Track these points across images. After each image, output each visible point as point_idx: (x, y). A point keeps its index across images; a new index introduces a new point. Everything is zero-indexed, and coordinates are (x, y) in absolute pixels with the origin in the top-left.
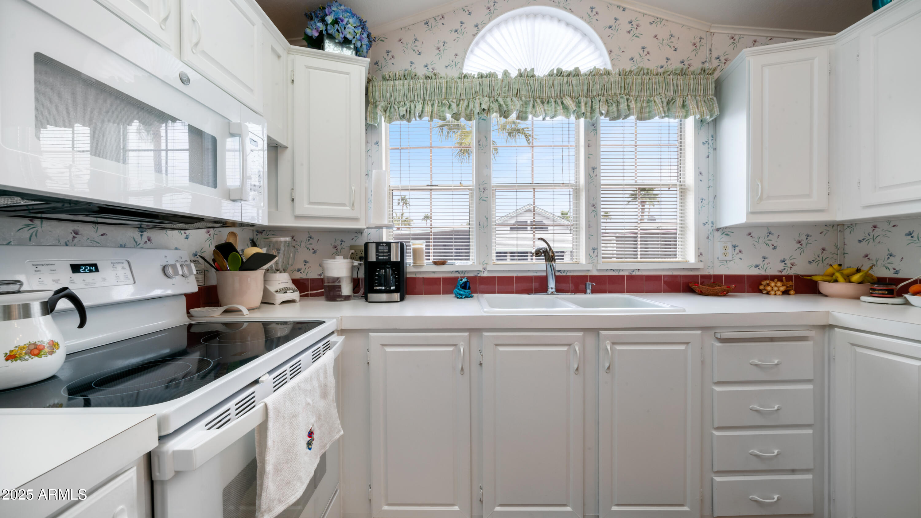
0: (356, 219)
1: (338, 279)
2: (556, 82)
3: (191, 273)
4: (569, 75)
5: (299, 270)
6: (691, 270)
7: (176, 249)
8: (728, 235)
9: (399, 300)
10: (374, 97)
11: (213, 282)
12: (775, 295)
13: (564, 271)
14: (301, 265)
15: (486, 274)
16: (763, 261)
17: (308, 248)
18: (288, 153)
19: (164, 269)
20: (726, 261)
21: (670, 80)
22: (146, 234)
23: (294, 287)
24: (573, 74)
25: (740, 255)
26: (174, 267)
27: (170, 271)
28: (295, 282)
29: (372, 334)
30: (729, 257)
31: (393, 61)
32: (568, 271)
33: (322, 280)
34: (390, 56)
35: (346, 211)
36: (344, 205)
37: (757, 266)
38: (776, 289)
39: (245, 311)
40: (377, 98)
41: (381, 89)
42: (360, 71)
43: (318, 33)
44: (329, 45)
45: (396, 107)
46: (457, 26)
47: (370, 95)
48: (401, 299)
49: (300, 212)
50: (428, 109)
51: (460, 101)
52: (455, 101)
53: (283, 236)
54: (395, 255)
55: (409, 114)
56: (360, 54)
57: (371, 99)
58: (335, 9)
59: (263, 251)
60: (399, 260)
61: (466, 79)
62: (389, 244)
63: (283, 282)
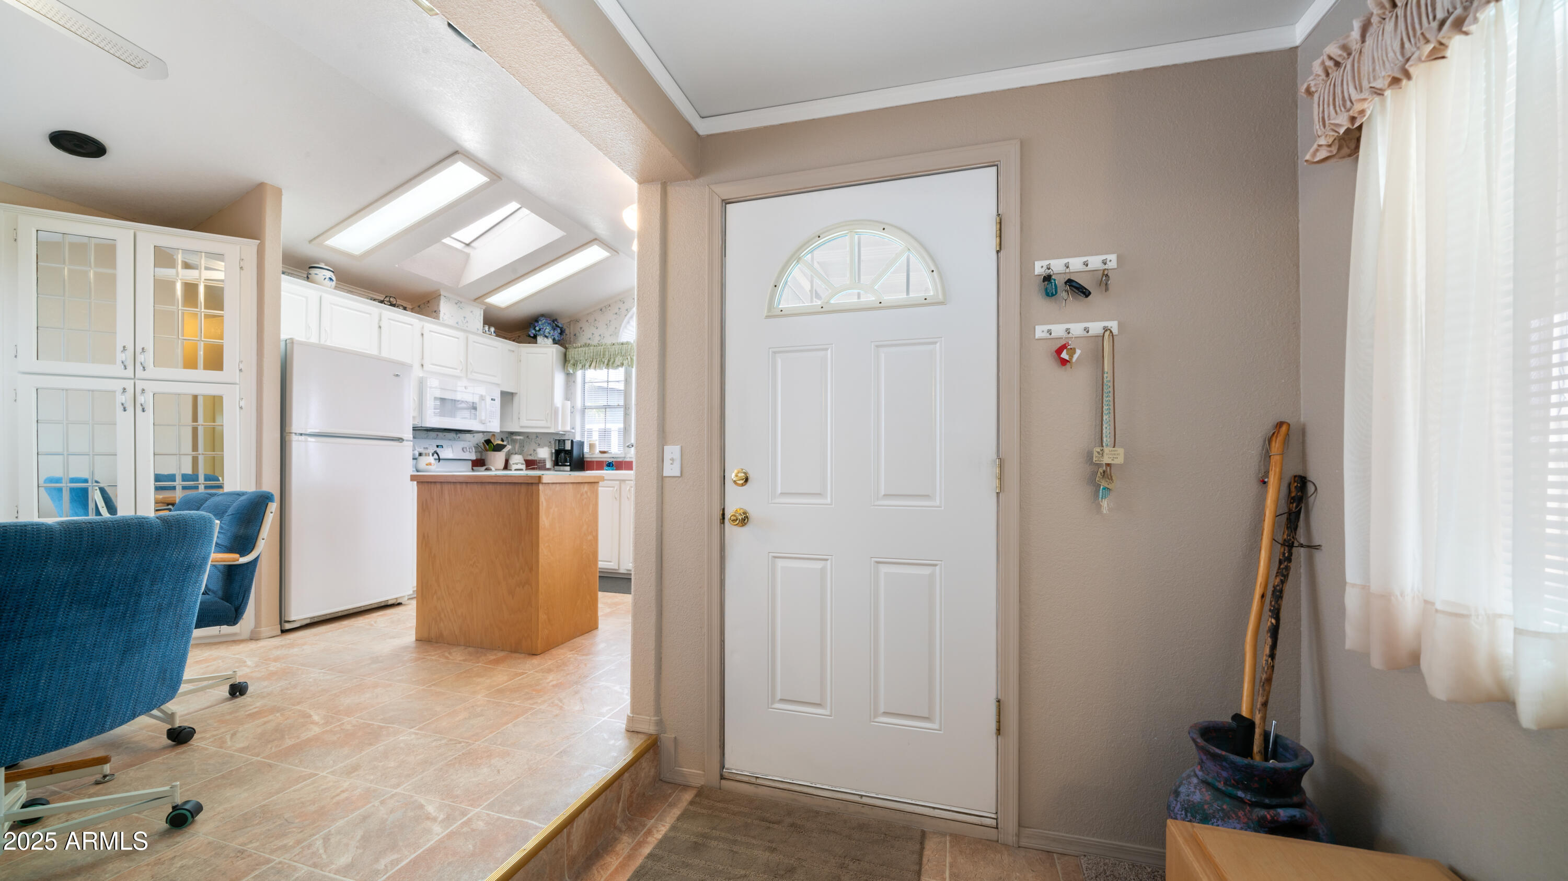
0: (549, 427)
1: (544, 459)
3: (473, 451)
5: (531, 455)
7: (469, 441)
9: (569, 470)
10: (569, 357)
11: (483, 458)
14: (532, 452)
17: (536, 443)
18: (518, 395)
19: (463, 449)
22: (458, 435)
23: (524, 462)
26: (466, 448)
27: (465, 450)
28: (522, 459)
31: (584, 333)
33: (537, 459)
34: (582, 330)
35: (543, 423)
36: (543, 420)
39: (493, 469)
40: (570, 358)
41: (572, 353)
42: (553, 352)
43: (534, 334)
44: (539, 339)
45: (578, 363)
46: (617, 310)
47: (567, 357)
48: (571, 470)
49: (522, 424)
50: (594, 364)
51: (610, 358)
52: (607, 359)
53: (519, 435)
54: (568, 447)
55: (583, 367)
56: (555, 342)
57: (567, 359)
58: (540, 323)
59: (505, 443)
60: (570, 449)
61: (614, 346)
62: (564, 441)
63: (517, 459)
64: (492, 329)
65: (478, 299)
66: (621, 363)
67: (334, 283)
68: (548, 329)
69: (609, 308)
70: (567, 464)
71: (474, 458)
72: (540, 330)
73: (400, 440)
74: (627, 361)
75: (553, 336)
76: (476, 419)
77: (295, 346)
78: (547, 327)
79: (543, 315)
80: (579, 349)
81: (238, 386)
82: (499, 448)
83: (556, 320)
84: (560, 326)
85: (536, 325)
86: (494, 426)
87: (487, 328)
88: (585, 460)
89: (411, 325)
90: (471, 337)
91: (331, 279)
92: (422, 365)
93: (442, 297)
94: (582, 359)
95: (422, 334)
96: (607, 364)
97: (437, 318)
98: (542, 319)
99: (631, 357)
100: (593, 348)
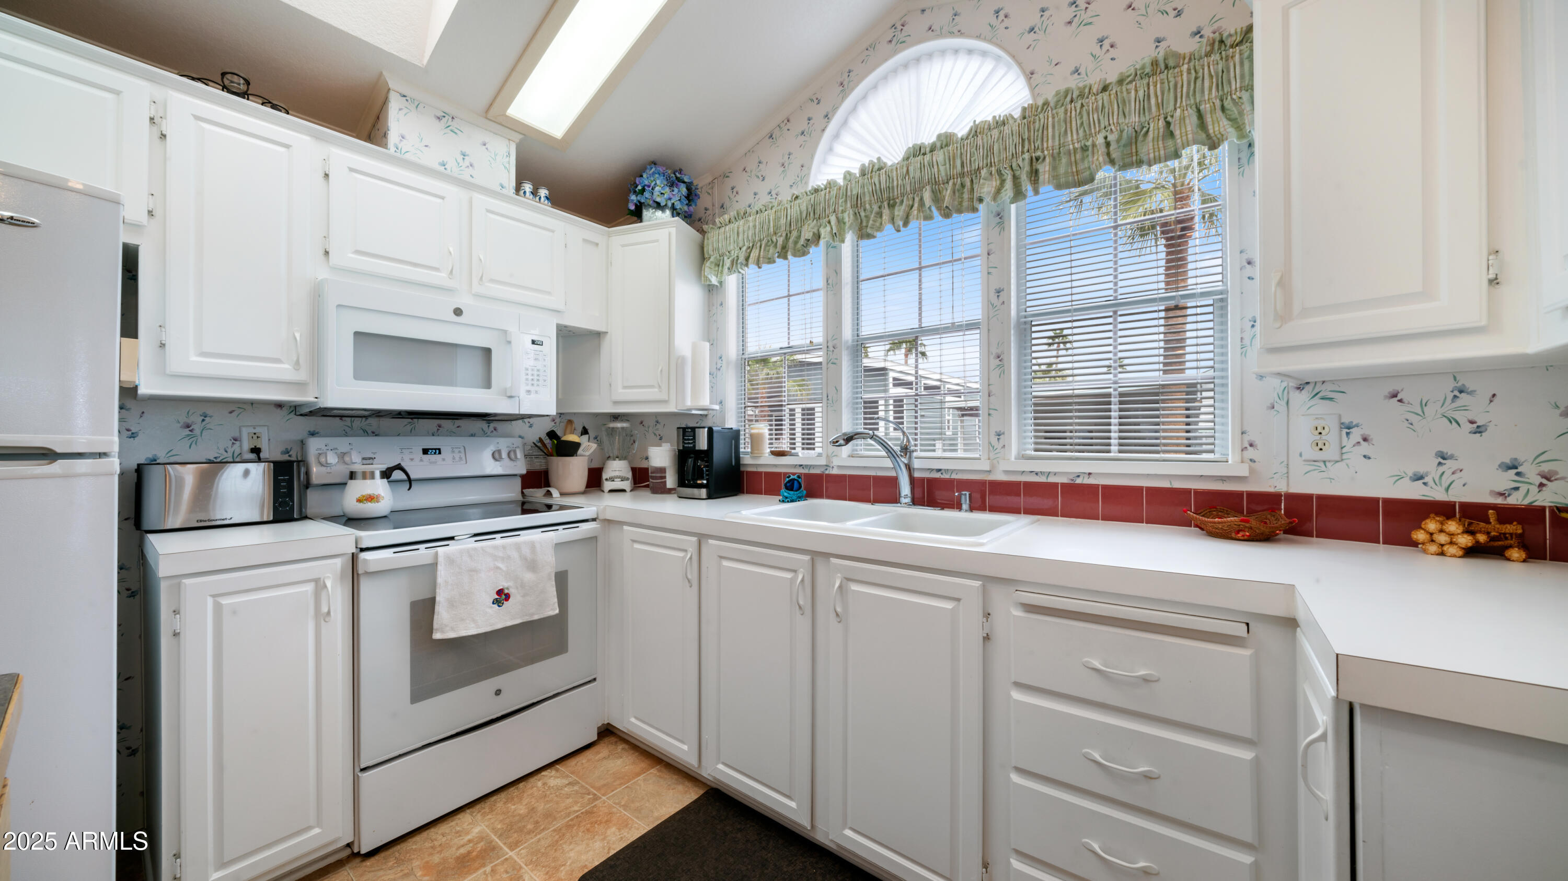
0: (665, 402)
1: (663, 470)
2: (911, 169)
3: (519, 459)
4: (933, 149)
6: (1223, 479)
8: (1331, 399)
9: (707, 496)
11: (540, 467)
12: (1442, 554)
13: (947, 471)
14: (644, 453)
15: (835, 471)
16: (1440, 464)
17: (655, 434)
18: (607, 338)
19: (493, 453)
20: (1324, 462)
21: (1128, 92)
23: (630, 475)
24: (938, 145)
25: (1365, 448)
26: (505, 452)
27: (497, 455)
30: (1331, 452)
31: (738, 198)
32: (953, 471)
33: (650, 471)
34: (735, 193)
35: (652, 394)
36: (652, 387)
37: (1418, 477)
38: (1442, 538)
39: (555, 494)
40: (711, 253)
41: (712, 239)
42: (670, 234)
43: (636, 205)
44: (647, 214)
45: (727, 259)
46: (804, 125)
47: (705, 249)
48: (710, 497)
49: (616, 397)
50: (755, 255)
52: (784, 235)
53: (622, 421)
54: (702, 444)
55: (738, 266)
56: (679, 216)
57: (706, 256)
60: (706, 448)
61: (797, 202)
62: (693, 429)
63: (617, 470)
64: (543, 192)
65: (492, 111)
66: (814, 234)
68: (660, 190)
69: (788, 124)
70: (699, 482)
71: (524, 472)
74: (828, 228)
76: (492, 388)
78: (662, 187)
79: (651, 161)
80: (727, 228)
82: (572, 448)
83: (677, 168)
84: (686, 180)
85: (639, 183)
86: (538, 403)
87: (527, 187)
88: (739, 470)
90: (484, 201)
92: (327, 253)
94: (732, 248)
95: (328, 175)
96: (784, 248)
97: (378, 141)
98: (651, 168)
99: (837, 218)
100: (751, 219)
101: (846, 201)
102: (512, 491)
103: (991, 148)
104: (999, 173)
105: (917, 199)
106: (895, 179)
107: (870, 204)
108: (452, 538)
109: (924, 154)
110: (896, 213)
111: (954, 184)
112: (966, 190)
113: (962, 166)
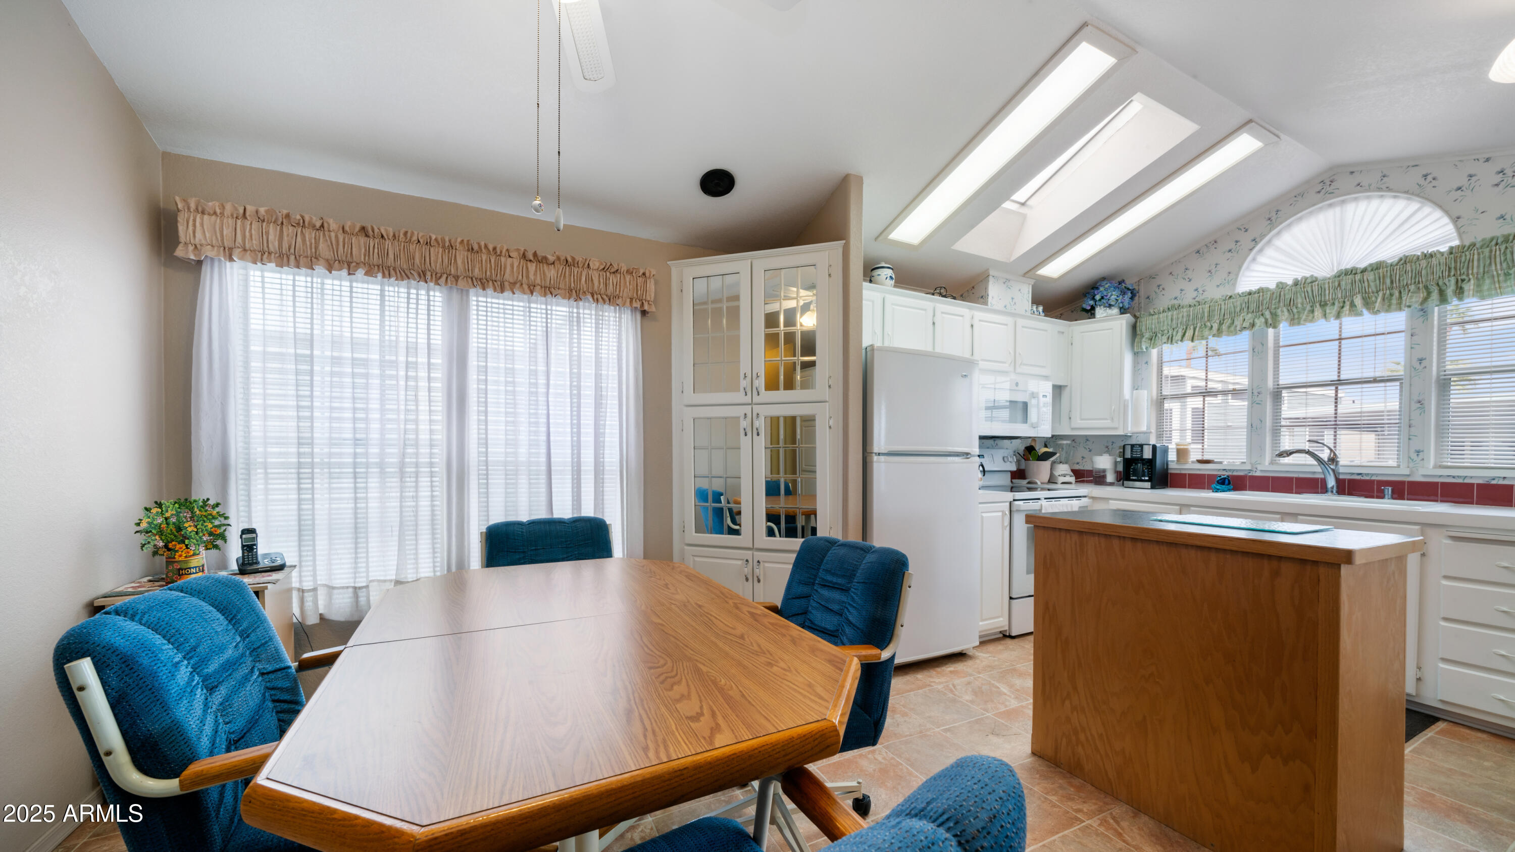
0: (1116, 428)
1: (1104, 471)
2: (1343, 283)
4: (1364, 271)
5: (1078, 463)
9: (1149, 487)
10: (1141, 330)
11: (1023, 467)
13: (1367, 474)
14: (1079, 460)
15: (1258, 474)
18: (1068, 389)
23: (1072, 474)
24: (1369, 269)
27: (1006, 459)
28: (1073, 471)
29: (1111, 501)
31: (1163, 292)
32: (1372, 475)
33: (1091, 471)
35: (1107, 423)
36: (1106, 419)
39: (1039, 483)
40: (1144, 330)
41: (1147, 323)
42: (1121, 324)
43: (1091, 306)
44: (1100, 312)
45: (1160, 335)
46: (1231, 246)
47: (1138, 329)
48: (1153, 487)
49: (1073, 425)
50: (1189, 333)
51: (1224, 320)
52: (1218, 321)
53: (1066, 440)
54: (1147, 454)
55: (1171, 340)
56: (1123, 311)
57: (1138, 332)
58: (1102, 289)
59: (1050, 450)
60: (1151, 457)
61: (1231, 300)
62: (1141, 446)
63: (1063, 469)
64: (1041, 308)
65: (1029, 273)
66: (1245, 324)
67: (893, 282)
68: (1114, 296)
69: (1215, 245)
70: (1143, 478)
71: (1014, 468)
72: (1102, 298)
73: (967, 455)
74: (1263, 319)
75: (1122, 303)
76: (1026, 422)
77: (876, 353)
78: (1114, 293)
79: (1104, 279)
80: (1161, 316)
81: (827, 404)
82: (1045, 457)
83: (1123, 281)
84: (1129, 288)
85: (1096, 292)
86: (1045, 430)
87: (1034, 308)
88: (1170, 471)
89: (962, 316)
90: (1021, 322)
91: (891, 277)
93: (991, 278)
94: (1165, 328)
95: (972, 326)
96: (1219, 330)
97: (986, 303)
98: (1104, 283)
99: (1271, 312)
100: (1185, 310)
101: (1279, 301)
102: (1006, 480)
103: (1420, 273)
104: (1426, 287)
105: (1348, 303)
106: (1327, 289)
107: (1302, 304)
108: (1039, 499)
109: (1355, 274)
110: (1328, 311)
111: (1384, 295)
112: (1394, 297)
113: (1392, 282)
